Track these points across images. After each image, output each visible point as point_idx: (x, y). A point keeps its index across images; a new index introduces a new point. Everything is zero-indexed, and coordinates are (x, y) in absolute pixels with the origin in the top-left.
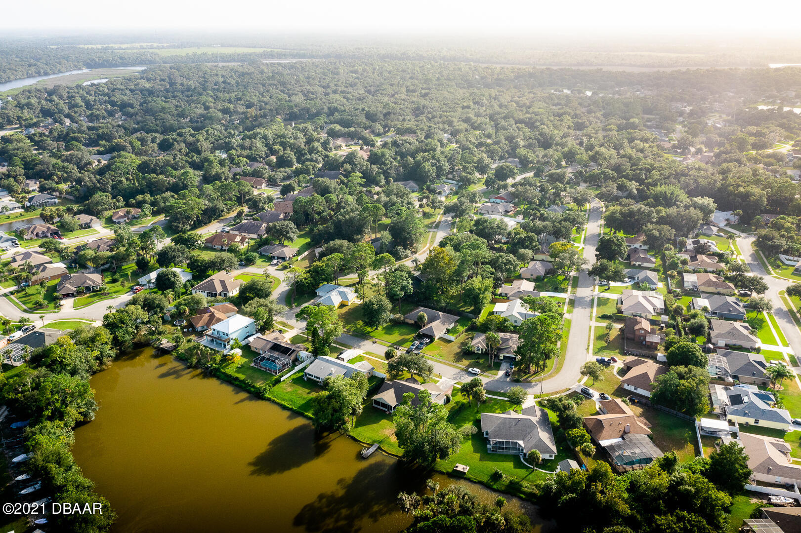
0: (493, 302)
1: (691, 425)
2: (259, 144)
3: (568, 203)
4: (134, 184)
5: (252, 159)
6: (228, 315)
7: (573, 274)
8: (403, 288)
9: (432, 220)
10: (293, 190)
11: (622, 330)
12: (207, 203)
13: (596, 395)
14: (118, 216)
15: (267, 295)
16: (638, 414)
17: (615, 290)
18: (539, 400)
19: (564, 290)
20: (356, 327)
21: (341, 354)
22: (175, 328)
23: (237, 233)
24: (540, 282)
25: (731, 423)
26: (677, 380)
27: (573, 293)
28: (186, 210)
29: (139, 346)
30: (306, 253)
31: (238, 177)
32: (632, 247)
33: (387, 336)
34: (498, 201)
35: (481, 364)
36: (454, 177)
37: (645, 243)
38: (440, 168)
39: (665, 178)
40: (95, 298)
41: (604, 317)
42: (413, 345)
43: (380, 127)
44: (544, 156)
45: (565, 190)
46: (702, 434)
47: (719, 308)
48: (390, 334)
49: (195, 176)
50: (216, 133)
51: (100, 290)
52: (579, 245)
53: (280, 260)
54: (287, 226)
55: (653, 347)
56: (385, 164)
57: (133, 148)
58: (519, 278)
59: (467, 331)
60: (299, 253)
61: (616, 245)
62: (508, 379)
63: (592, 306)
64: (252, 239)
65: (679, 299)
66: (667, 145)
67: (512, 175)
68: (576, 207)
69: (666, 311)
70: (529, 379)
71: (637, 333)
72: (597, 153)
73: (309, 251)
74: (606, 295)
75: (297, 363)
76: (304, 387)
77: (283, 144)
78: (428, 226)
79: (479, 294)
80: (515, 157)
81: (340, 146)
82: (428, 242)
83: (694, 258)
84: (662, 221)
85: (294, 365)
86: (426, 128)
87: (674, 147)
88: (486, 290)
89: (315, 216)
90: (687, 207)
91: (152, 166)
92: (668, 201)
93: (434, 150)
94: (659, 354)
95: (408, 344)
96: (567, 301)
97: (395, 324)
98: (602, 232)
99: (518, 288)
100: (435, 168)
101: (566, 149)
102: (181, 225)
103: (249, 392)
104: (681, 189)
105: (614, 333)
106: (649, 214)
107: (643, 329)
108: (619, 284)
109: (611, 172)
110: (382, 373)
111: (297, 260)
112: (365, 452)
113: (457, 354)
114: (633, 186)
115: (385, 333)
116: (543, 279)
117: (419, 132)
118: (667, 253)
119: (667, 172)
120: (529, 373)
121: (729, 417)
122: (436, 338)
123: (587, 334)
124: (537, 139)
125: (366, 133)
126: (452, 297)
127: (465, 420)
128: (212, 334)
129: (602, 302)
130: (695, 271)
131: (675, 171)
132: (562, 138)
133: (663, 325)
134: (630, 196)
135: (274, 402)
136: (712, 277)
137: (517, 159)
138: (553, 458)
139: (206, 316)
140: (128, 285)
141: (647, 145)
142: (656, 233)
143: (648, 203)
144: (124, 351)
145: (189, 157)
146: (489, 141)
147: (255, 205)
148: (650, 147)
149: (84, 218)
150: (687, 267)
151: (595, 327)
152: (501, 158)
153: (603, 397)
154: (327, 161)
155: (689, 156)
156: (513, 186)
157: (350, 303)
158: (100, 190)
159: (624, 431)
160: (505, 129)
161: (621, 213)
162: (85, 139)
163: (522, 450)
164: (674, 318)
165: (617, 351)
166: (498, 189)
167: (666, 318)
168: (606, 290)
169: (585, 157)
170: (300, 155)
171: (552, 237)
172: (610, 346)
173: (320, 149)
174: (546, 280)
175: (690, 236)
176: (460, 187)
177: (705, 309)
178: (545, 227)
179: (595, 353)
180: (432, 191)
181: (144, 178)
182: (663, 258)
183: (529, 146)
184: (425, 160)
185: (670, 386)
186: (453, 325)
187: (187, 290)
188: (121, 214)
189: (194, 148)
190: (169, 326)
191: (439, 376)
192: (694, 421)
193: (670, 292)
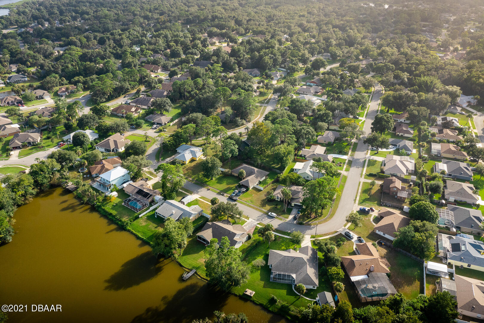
0: (295, 161)
1: (420, 266)
2: (161, 41)
3: (360, 87)
4: (76, 68)
5: (155, 51)
6: (115, 165)
7: (354, 141)
8: (232, 151)
9: (265, 97)
10: (177, 74)
11: (381, 186)
12: (118, 83)
13: (355, 237)
14: (61, 91)
15: (143, 152)
16: (383, 255)
17: (382, 154)
18: (314, 239)
19: (346, 154)
20: (198, 177)
21: (184, 198)
22: (79, 174)
23: (134, 104)
24: (330, 147)
25: (450, 265)
26: (413, 232)
27: (352, 156)
28: (103, 88)
29: (53, 186)
30: (176, 121)
31: (143, 64)
32: (399, 121)
33: (218, 185)
34: (312, 84)
35: (278, 209)
36: (285, 66)
37: (408, 119)
38: (275, 61)
39: (429, 71)
40: (34, 150)
41: (371, 175)
42: (234, 193)
43: (243, 30)
44: (348, 52)
45: (357, 78)
46: (427, 273)
47: (454, 171)
48: (221, 184)
49: (115, 63)
50: (135, 33)
51: (37, 145)
52: (362, 119)
53: (158, 125)
54: (165, 102)
55: (401, 200)
56: (240, 57)
57: (81, 43)
58: (316, 143)
59: (273, 183)
60: (172, 120)
61: (386, 121)
62: (295, 222)
63: (363, 167)
64: (143, 109)
65: (426, 163)
66: (434, 45)
67: (324, 66)
68: (364, 90)
69: (415, 172)
70: (310, 222)
71: (391, 190)
72: (383, 51)
73: (179, 119)
74: (375, 158)
75: (152, 204)
76: (154, 222)
77: (176, 42)
78: (261, 102)
79: (283, 157)
80: (328, 52)
81: (215, 43)
82: (260, 114)
83: (441, 132)
84: (422, 103)
85: (151, 205)
86: (272, 31)
87: (439, 46)
88: (289, 154)
89: (186, 94)
90: (440, 93)
91: (89, 56)
92: (428, 88)
93: (273, 47)
94: (405, 207)
95: (231, 192)
96: (347, 161)
97: (225, 176)
98: (380, 109)
99: (314, 152)
100: (272, 60)
101: (363, 47)
102: (99, 99)
103: (117, 224)
104: (438, 79)
105: (375, 189)
106: (413, 98)
107: (396, 187)
108: (384, 150)
109: (391, 65)
110: (208, 214)
111: (170, 125)
112: (186, 276)
113: (263, 200)
114: (405, 76)
115: (217, 183)
116: (333, 144)
117: (267, 33)
118: (422, 127)
119: (430, 66)
120: (310, 218)
121: (449, 261)
122: (251, 188)
123: (357, 188)
124: (345, 40)
125: (233, 34)
126: (268, 156)
127: (258, 254)
128: (100, 180)
129: (372, 163)
130: (440, 141)
131: (436, 65)
132: (362, 39)
133: (412, 183)
134: (402, 83)
135: (132, 233)
136: (452, 147)
137: (329, 54)
138: (316, 288)
139: (99, 166)
140: (56, 141)
141: (419, 45)
142: (416, 113)
143: (414, 89)
144: (43, 190)
145: (115, 50)
146: (313, 41)
147: (149, 85)
148: (421, 47)
149: (40, 92)
150: (435, 139)
151: (363, 182)
152: (319, 53)
153: (360, 240)
154: (202, 54)
155: (449, 53)
156: (323, 74)
157: (197, 159)
158: (54, 72)
159: (370, 270)
160: (325, 32)
161: (394, 97)
162: (53, 36)
163: (294, 281)
164: (420, 179)
165: (376, 202)
166: (313, 76)
167: (414, 178)
168: (376, 154)
169: (375, 53)
170: (186, 49)
171: (343, 114)
172: (371, 199)
173: (200, 45)
174: (334, 145)
175: (441, 114)
176: (288, 73)
177: (443, 173)
178: (338, 106)
179: (360, 203)
180: (269, 77)
181: (82, 64)
182: (419, 130)
183: (339, 45)
184: (266, 54)
185: (407, 236)
186: (264, 178)
187: (92, 146)
188: (64, 89)
189: (119, 43)
190: (76, 173)
191: (247, 218)
192: (423, 262)
193: (420, 157)
